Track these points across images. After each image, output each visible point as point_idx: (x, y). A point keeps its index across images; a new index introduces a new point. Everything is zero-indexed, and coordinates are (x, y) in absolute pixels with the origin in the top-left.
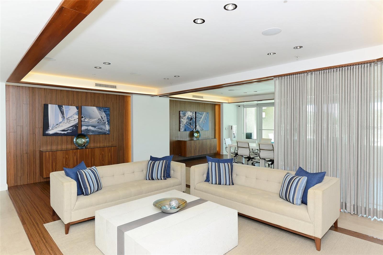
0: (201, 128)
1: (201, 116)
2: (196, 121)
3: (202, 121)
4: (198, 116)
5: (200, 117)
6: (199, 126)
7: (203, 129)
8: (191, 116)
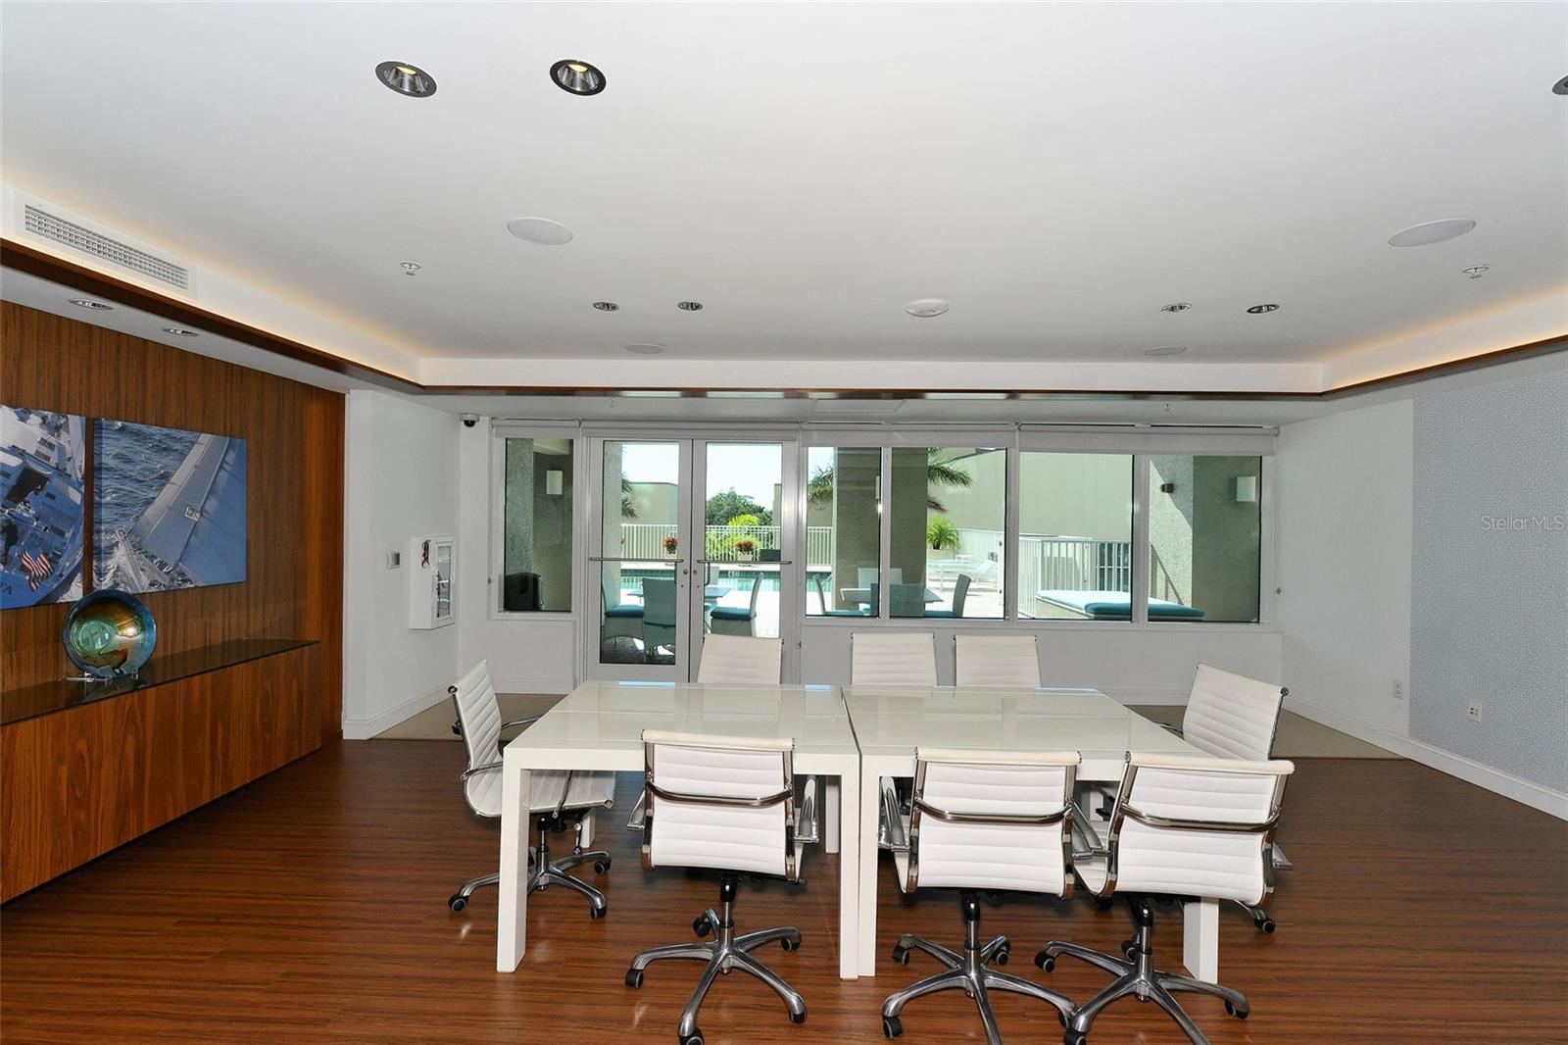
0: (162, 565)
1: (159, 463)
2: (91, 504)
3: (176, 509)
4: (128, 461)
5: (152, 471)
6: (138, 548)
7: (190, 576)
8: (14, 450)
